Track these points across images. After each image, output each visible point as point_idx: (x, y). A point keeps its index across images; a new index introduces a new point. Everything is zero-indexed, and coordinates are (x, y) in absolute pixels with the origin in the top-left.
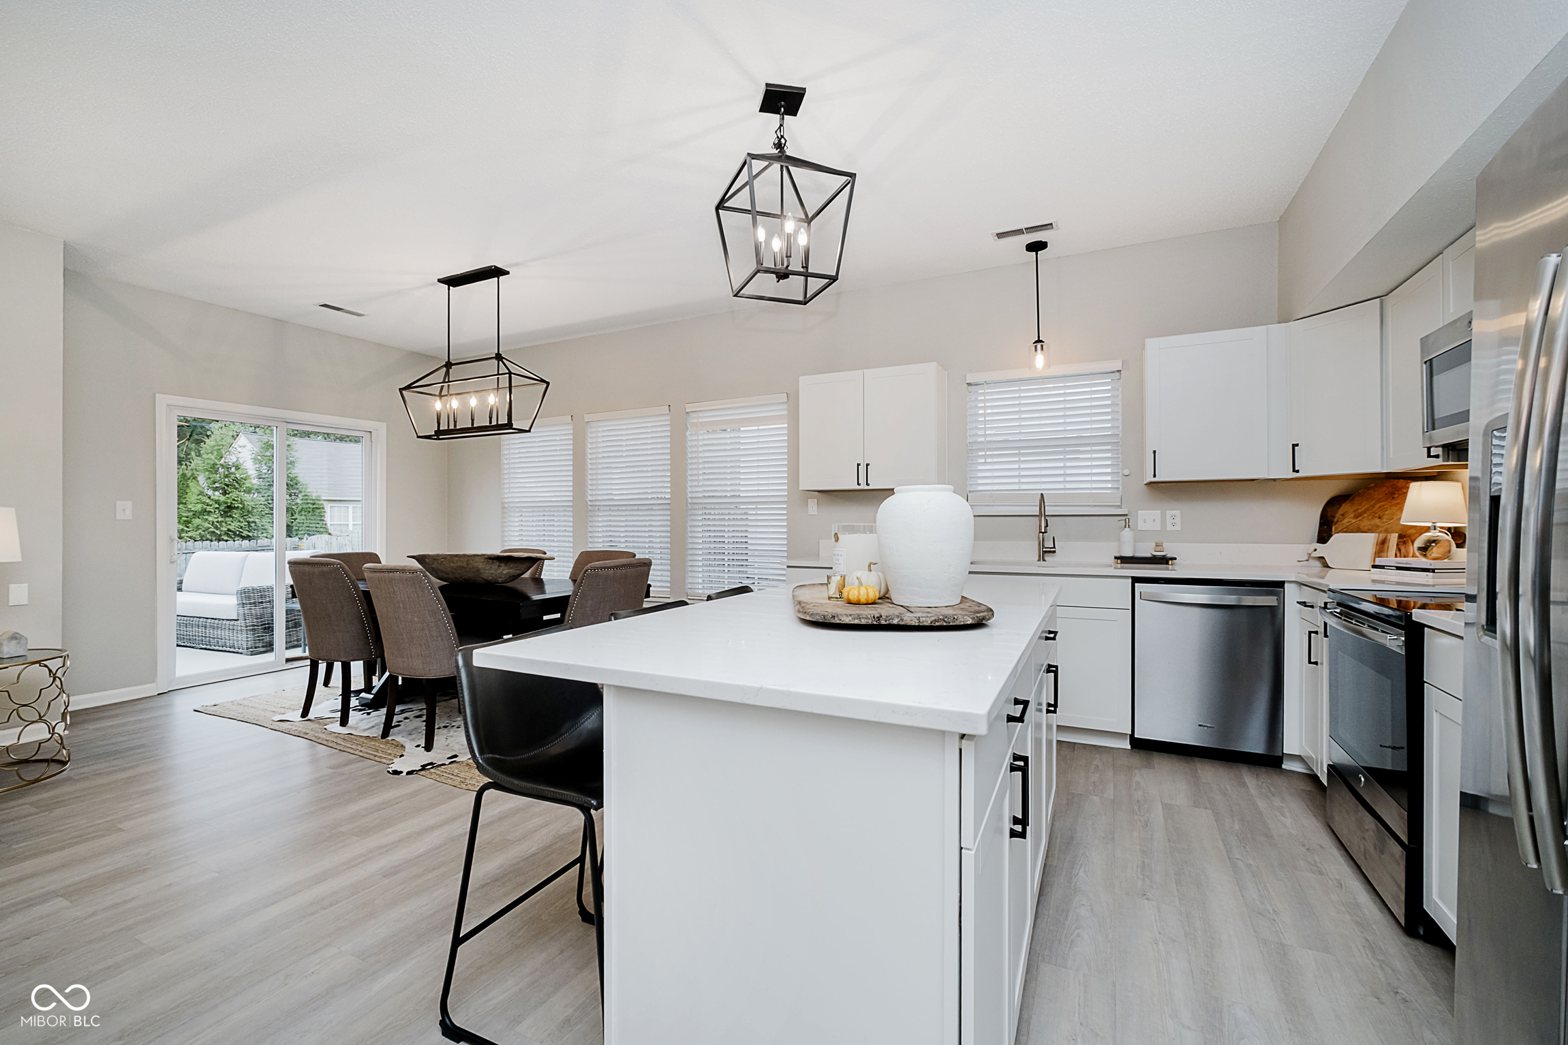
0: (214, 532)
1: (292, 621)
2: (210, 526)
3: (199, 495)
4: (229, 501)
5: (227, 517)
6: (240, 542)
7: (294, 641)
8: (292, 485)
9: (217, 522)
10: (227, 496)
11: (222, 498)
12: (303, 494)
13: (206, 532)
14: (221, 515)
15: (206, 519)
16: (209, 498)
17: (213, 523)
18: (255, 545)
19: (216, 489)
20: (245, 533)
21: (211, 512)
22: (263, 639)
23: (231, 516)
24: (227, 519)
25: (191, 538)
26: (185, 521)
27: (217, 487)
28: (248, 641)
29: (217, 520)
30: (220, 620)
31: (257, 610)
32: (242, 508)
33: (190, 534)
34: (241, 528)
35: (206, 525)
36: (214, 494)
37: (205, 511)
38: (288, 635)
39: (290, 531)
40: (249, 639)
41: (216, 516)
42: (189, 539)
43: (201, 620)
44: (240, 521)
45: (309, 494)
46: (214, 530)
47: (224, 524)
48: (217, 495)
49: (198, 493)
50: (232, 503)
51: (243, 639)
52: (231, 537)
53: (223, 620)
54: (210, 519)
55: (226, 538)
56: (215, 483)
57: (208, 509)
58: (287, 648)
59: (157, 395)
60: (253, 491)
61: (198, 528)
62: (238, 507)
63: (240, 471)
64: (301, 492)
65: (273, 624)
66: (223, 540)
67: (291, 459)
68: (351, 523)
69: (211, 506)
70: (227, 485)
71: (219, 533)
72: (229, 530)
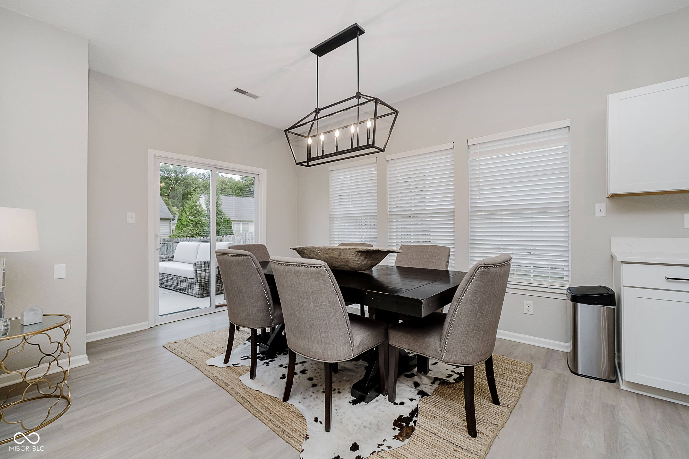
0: (191, 234)
1: (219, 280)
2: (190, 231)
3: (185, 218)
4: (196, 220)
5: (196, 227)
6: (200, 238)
7: (220, 290)
8: (219, 214)
9: (192, 229)
10: (196, 218)
11: (194, 219)
12: (224, 217)
13: (188, 234)
14: (194, 226)
15: (188, 228)
16: (189, 219)
17: (191, 230)
18: (206, 239)
19: (192, 216)
20: (202, 234)
21: (190, 225)
22: (205, 290)
23: (197, 227)
24: (196, 228)
25: (183, 236)
26: (181, 229)
27: (192, 215)
28: (198, 290)
29: (192, 228)
30: (186, 278)
31: (203, 273)
32: (201, 224)
33: (182, 234)
34: (201, 232)
35: (188, 230)
36: (191, 217)
37: (188, 225)
38: (217, 287)
39: (218, 233)
40: (199, 289)
41: (192, 227)
42: (182, 236)
43: (179, 277)
44: (200, 229)
45: (226, 218)
46: (191, 233)
47: (194, 230)
48: (192, 218)
49: (185, 217)
50: (197, 221)
51: (197, 290)
52: (197, 236)
53: (188, 278)
54: (190, 228)
55: (195, 236)
56: (191, 213)
57: (189, 224)
58: (216, 294)
59: (149, 149)
60: (205, 217)
61: (185, 232)
62: (200, 223)
63: (201, 208)
64: (223, 217)
65: (209, 281)
66: (194, 237)
67: (219, 203)
68: (241, 230)
69: (190, 222)
70: (196, 214)
71: (193, 234)
72: (196, 233)
